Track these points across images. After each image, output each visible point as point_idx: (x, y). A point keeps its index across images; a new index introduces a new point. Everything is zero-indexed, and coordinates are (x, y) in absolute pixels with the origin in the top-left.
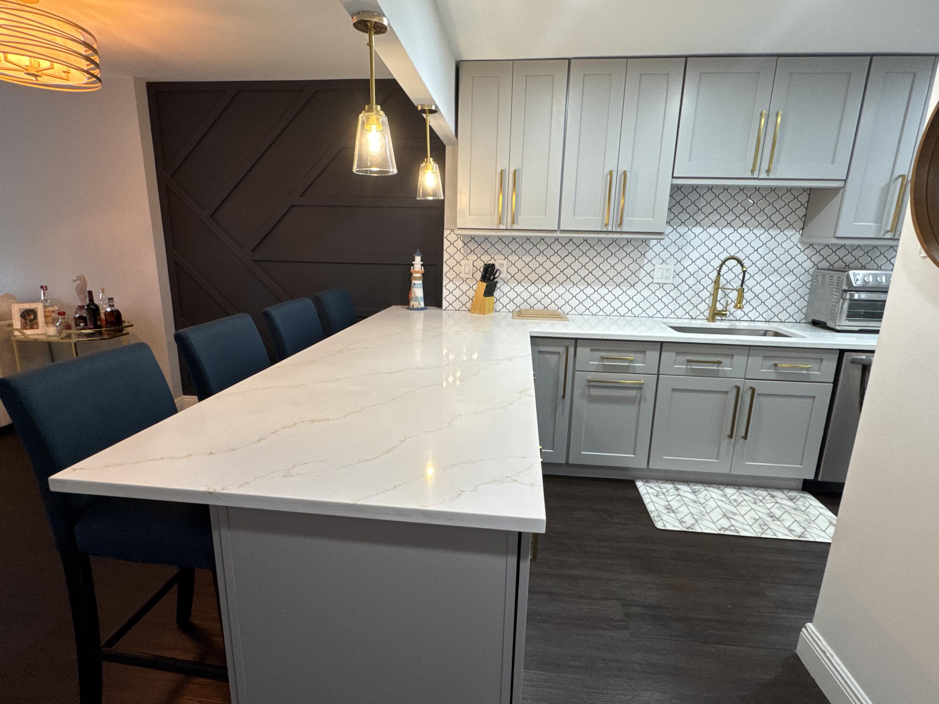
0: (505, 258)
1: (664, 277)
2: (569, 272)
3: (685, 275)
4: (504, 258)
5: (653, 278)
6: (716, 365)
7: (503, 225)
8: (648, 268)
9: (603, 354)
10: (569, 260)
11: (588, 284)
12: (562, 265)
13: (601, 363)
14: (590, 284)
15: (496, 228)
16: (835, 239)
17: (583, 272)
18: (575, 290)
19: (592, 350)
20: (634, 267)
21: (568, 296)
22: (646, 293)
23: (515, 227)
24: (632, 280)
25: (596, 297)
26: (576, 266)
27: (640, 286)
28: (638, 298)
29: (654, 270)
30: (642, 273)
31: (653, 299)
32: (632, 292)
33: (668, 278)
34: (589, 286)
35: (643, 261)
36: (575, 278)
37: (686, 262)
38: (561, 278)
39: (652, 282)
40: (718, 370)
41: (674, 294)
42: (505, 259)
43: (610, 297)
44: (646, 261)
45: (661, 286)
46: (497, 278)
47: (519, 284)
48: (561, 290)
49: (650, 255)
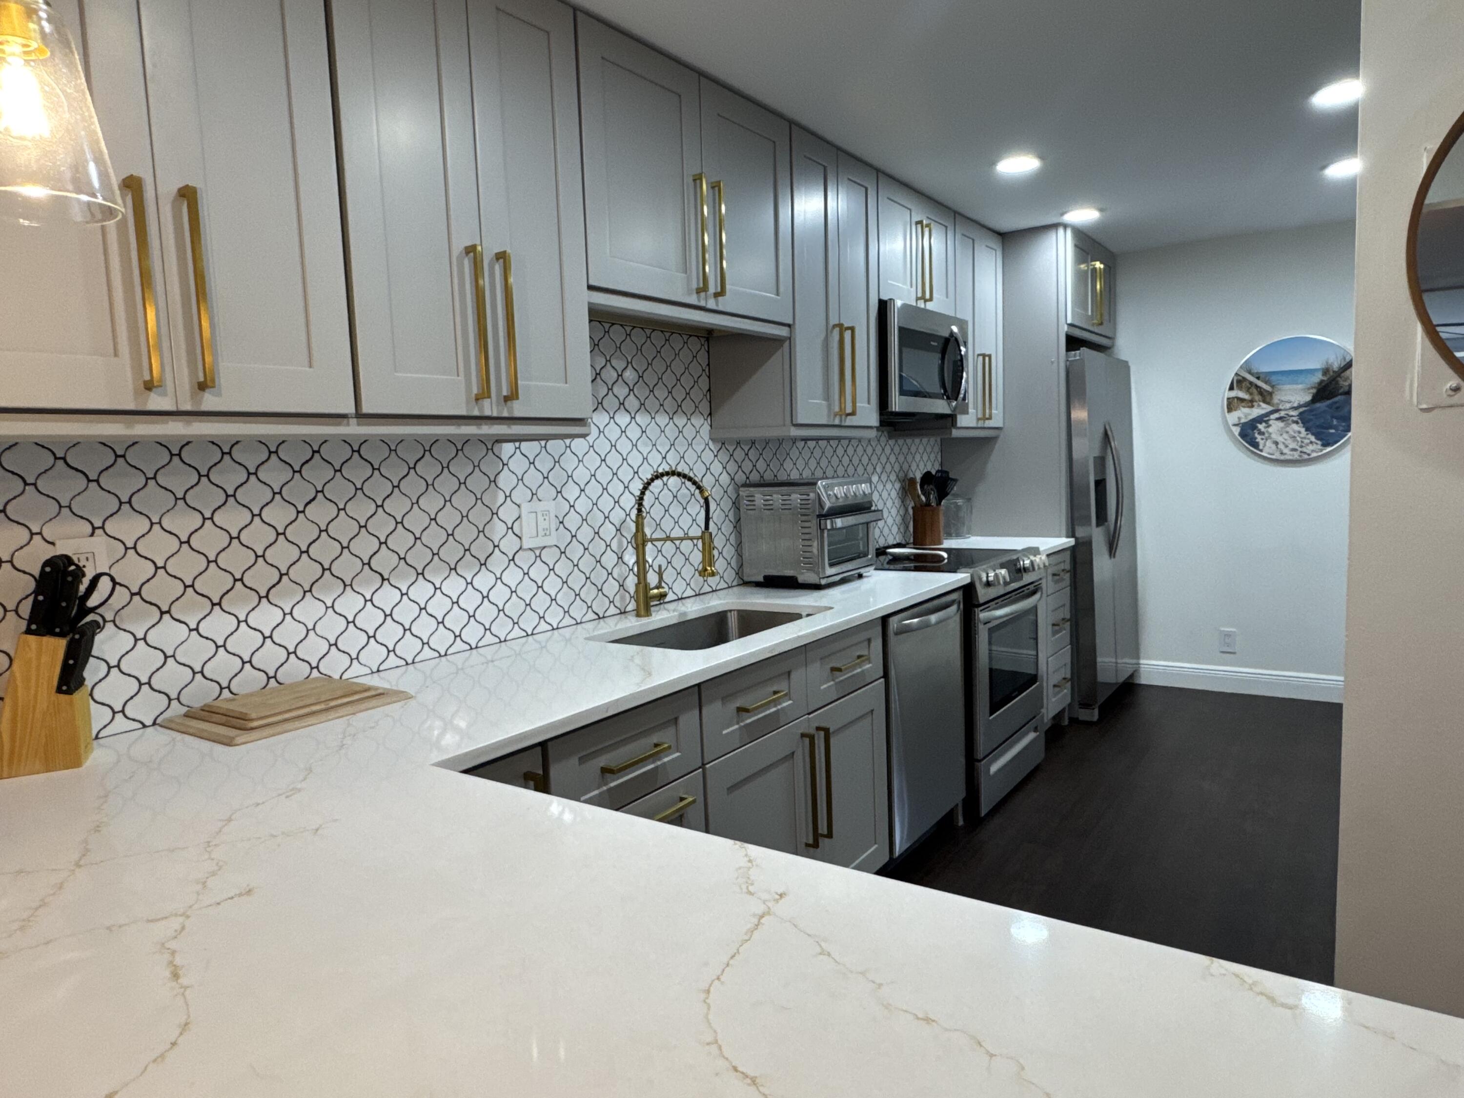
0: (94, 529)
1: (541, 533)
2: (325, 550)
3: (573, 521)
4: (89, 529)
5: (520, 538)
6: (772, 704)
7: (164, 394)
8: (508, 513)
9: (602, 761)
10: (320, 512)
11: (383, 579)
12: (302, 532)
13: (605, 788)
14: (386, 577)
15: (131, 406)
16: (793, 429)
17: (365, 546)
18: (350, 603)
19: (582, 760)
20: (479, 515)
21: (332, 626)
22: (512, 576)
23: (209, 402)
24: (481, 548)
25: (406, 613)
26: (343, 528)
27: (497, 562)
28: (500, 595)
29: (519, 517)
30: (498, 529)
31: (527, 590)
32: (483, 581)
33: (548, 533)
34: (386, 582)
35: (495, 497)
36: (346, 566)
37: (571, 492)
38: (306, 571)
39: (521, 548)
40: (778, 710)
41: (563, 568)
42: (92, 535)
43: (439, 605)
44: (501, 498)
45: (538, 553)
46: (93, 610)
47: (166, 617)
48: (308, 611)
49: (506, 480)
